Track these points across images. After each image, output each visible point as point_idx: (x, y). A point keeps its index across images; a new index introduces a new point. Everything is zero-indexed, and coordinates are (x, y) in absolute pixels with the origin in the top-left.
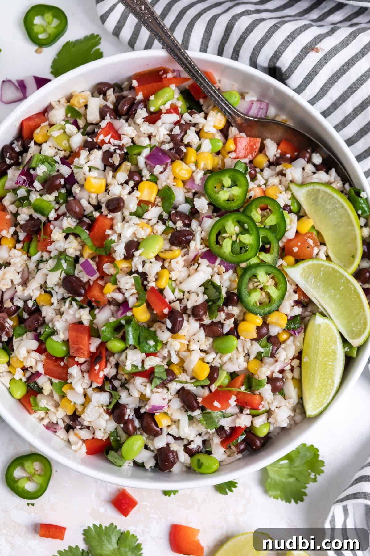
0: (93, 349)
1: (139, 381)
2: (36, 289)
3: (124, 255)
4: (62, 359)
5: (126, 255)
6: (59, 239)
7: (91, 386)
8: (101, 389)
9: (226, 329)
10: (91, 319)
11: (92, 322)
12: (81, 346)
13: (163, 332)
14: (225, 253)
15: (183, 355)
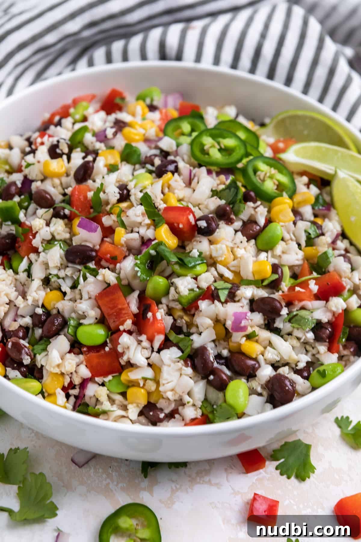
0: (134, 307)
1: (204, 305)
2: (38, 289)
3: (119, 193)
4: (105, 344)
5: (121, 192)
6: (41, 226)
7: (153, 351)
8: (166, 344)
9: (262, 221)
10: (116, 275)
11: (118, 279)
12: (120, 307)
13: (200, 242)
14: (217, 159)
15: (233, 266)
